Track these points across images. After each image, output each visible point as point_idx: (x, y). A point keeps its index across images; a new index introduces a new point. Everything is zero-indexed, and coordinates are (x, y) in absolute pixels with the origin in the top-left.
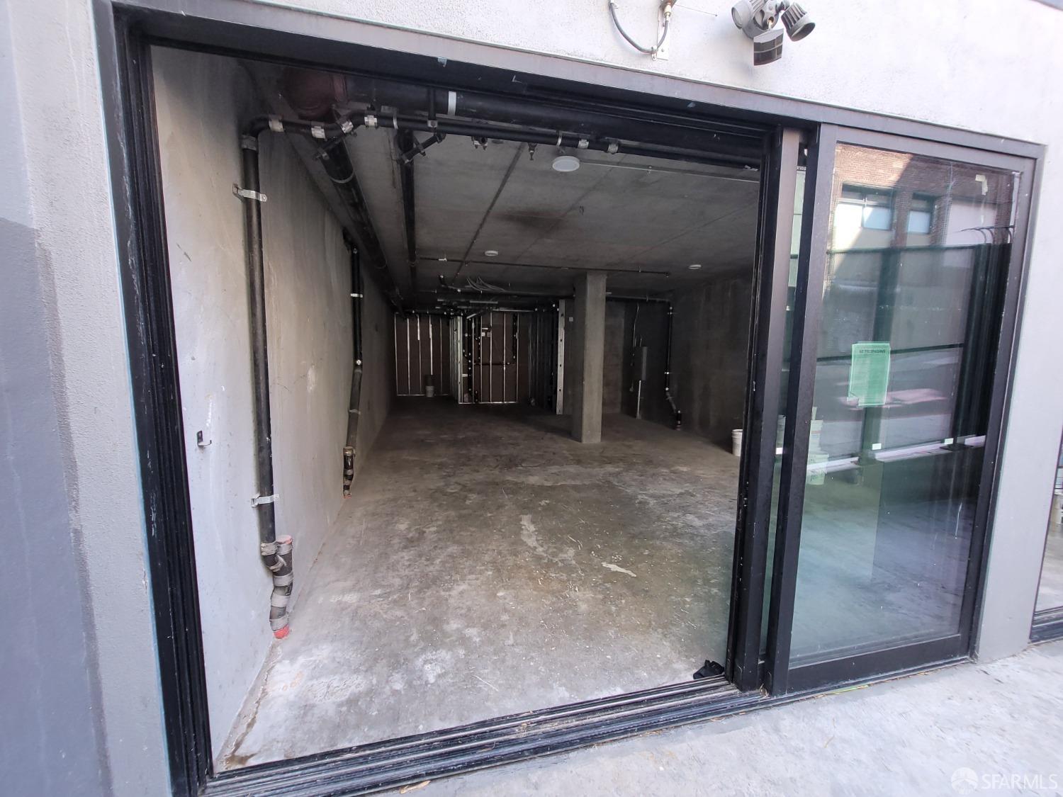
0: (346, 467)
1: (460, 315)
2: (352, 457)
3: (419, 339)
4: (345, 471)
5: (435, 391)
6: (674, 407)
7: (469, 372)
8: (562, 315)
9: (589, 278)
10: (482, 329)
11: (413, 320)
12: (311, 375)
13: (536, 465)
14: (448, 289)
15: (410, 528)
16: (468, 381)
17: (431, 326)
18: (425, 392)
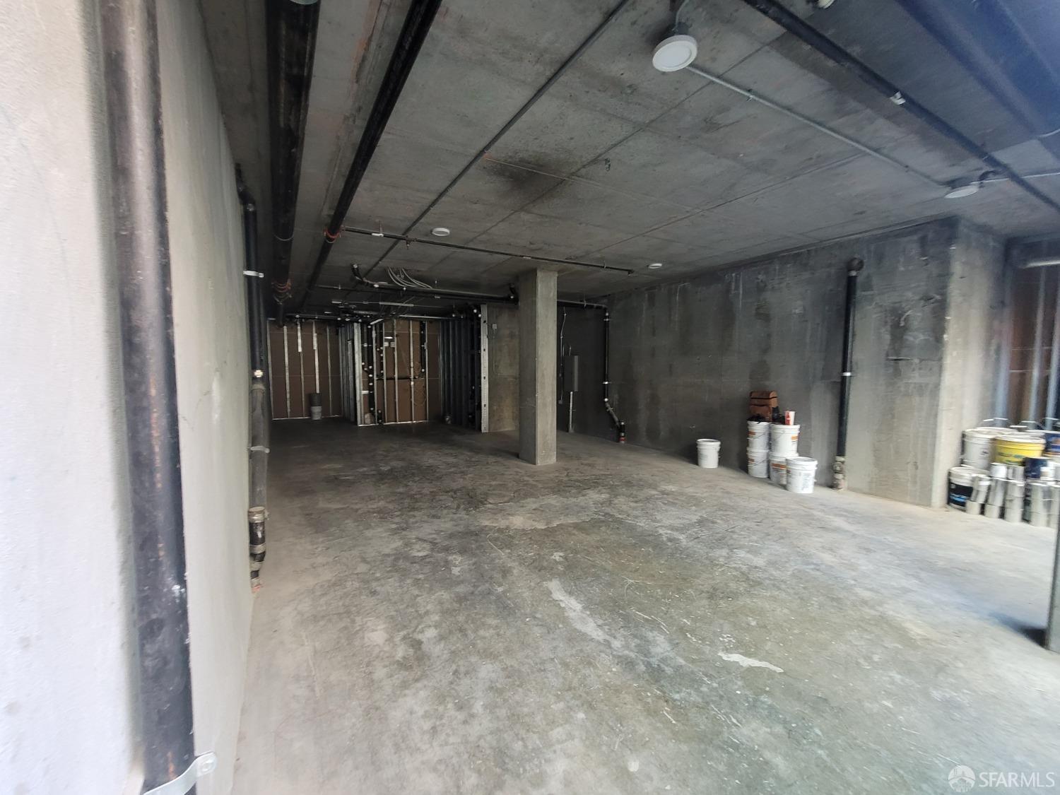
0: (254, 540)
1: (358, 322)
2: (263, 524)
3: (300, 350)
4: (251, 548)
5: (324, 412)
6: (616, 419)
7: (371, 388)
8: (485, 322)
9: (540, 274)
10: (384, 338)
11: (292, 328)
12: (215, 386)
13: (506, 499)
14: (362, 283)
15: (392, 637)
16: (370, 398)
17: (315, 335)
18: (310, 414)
